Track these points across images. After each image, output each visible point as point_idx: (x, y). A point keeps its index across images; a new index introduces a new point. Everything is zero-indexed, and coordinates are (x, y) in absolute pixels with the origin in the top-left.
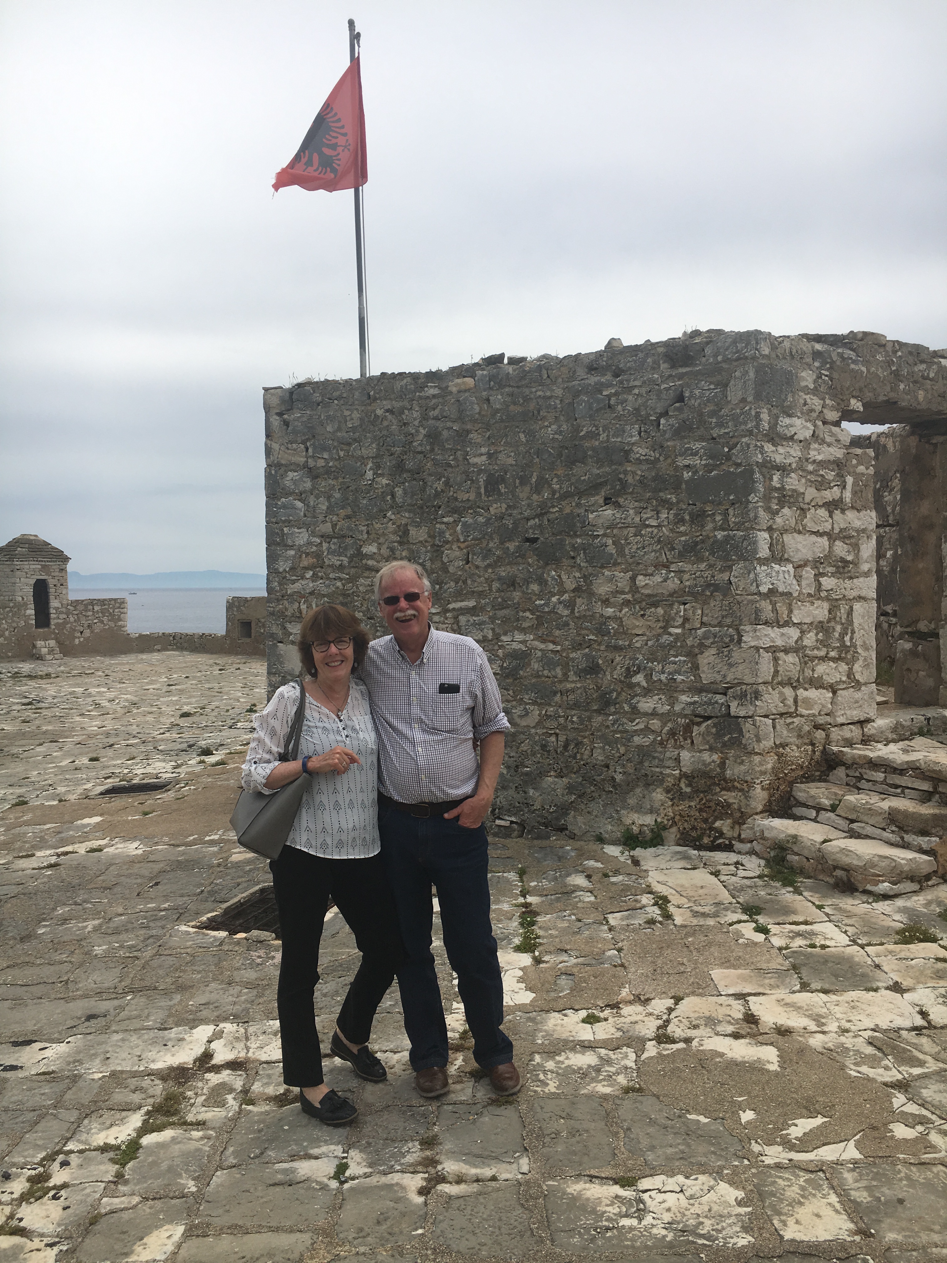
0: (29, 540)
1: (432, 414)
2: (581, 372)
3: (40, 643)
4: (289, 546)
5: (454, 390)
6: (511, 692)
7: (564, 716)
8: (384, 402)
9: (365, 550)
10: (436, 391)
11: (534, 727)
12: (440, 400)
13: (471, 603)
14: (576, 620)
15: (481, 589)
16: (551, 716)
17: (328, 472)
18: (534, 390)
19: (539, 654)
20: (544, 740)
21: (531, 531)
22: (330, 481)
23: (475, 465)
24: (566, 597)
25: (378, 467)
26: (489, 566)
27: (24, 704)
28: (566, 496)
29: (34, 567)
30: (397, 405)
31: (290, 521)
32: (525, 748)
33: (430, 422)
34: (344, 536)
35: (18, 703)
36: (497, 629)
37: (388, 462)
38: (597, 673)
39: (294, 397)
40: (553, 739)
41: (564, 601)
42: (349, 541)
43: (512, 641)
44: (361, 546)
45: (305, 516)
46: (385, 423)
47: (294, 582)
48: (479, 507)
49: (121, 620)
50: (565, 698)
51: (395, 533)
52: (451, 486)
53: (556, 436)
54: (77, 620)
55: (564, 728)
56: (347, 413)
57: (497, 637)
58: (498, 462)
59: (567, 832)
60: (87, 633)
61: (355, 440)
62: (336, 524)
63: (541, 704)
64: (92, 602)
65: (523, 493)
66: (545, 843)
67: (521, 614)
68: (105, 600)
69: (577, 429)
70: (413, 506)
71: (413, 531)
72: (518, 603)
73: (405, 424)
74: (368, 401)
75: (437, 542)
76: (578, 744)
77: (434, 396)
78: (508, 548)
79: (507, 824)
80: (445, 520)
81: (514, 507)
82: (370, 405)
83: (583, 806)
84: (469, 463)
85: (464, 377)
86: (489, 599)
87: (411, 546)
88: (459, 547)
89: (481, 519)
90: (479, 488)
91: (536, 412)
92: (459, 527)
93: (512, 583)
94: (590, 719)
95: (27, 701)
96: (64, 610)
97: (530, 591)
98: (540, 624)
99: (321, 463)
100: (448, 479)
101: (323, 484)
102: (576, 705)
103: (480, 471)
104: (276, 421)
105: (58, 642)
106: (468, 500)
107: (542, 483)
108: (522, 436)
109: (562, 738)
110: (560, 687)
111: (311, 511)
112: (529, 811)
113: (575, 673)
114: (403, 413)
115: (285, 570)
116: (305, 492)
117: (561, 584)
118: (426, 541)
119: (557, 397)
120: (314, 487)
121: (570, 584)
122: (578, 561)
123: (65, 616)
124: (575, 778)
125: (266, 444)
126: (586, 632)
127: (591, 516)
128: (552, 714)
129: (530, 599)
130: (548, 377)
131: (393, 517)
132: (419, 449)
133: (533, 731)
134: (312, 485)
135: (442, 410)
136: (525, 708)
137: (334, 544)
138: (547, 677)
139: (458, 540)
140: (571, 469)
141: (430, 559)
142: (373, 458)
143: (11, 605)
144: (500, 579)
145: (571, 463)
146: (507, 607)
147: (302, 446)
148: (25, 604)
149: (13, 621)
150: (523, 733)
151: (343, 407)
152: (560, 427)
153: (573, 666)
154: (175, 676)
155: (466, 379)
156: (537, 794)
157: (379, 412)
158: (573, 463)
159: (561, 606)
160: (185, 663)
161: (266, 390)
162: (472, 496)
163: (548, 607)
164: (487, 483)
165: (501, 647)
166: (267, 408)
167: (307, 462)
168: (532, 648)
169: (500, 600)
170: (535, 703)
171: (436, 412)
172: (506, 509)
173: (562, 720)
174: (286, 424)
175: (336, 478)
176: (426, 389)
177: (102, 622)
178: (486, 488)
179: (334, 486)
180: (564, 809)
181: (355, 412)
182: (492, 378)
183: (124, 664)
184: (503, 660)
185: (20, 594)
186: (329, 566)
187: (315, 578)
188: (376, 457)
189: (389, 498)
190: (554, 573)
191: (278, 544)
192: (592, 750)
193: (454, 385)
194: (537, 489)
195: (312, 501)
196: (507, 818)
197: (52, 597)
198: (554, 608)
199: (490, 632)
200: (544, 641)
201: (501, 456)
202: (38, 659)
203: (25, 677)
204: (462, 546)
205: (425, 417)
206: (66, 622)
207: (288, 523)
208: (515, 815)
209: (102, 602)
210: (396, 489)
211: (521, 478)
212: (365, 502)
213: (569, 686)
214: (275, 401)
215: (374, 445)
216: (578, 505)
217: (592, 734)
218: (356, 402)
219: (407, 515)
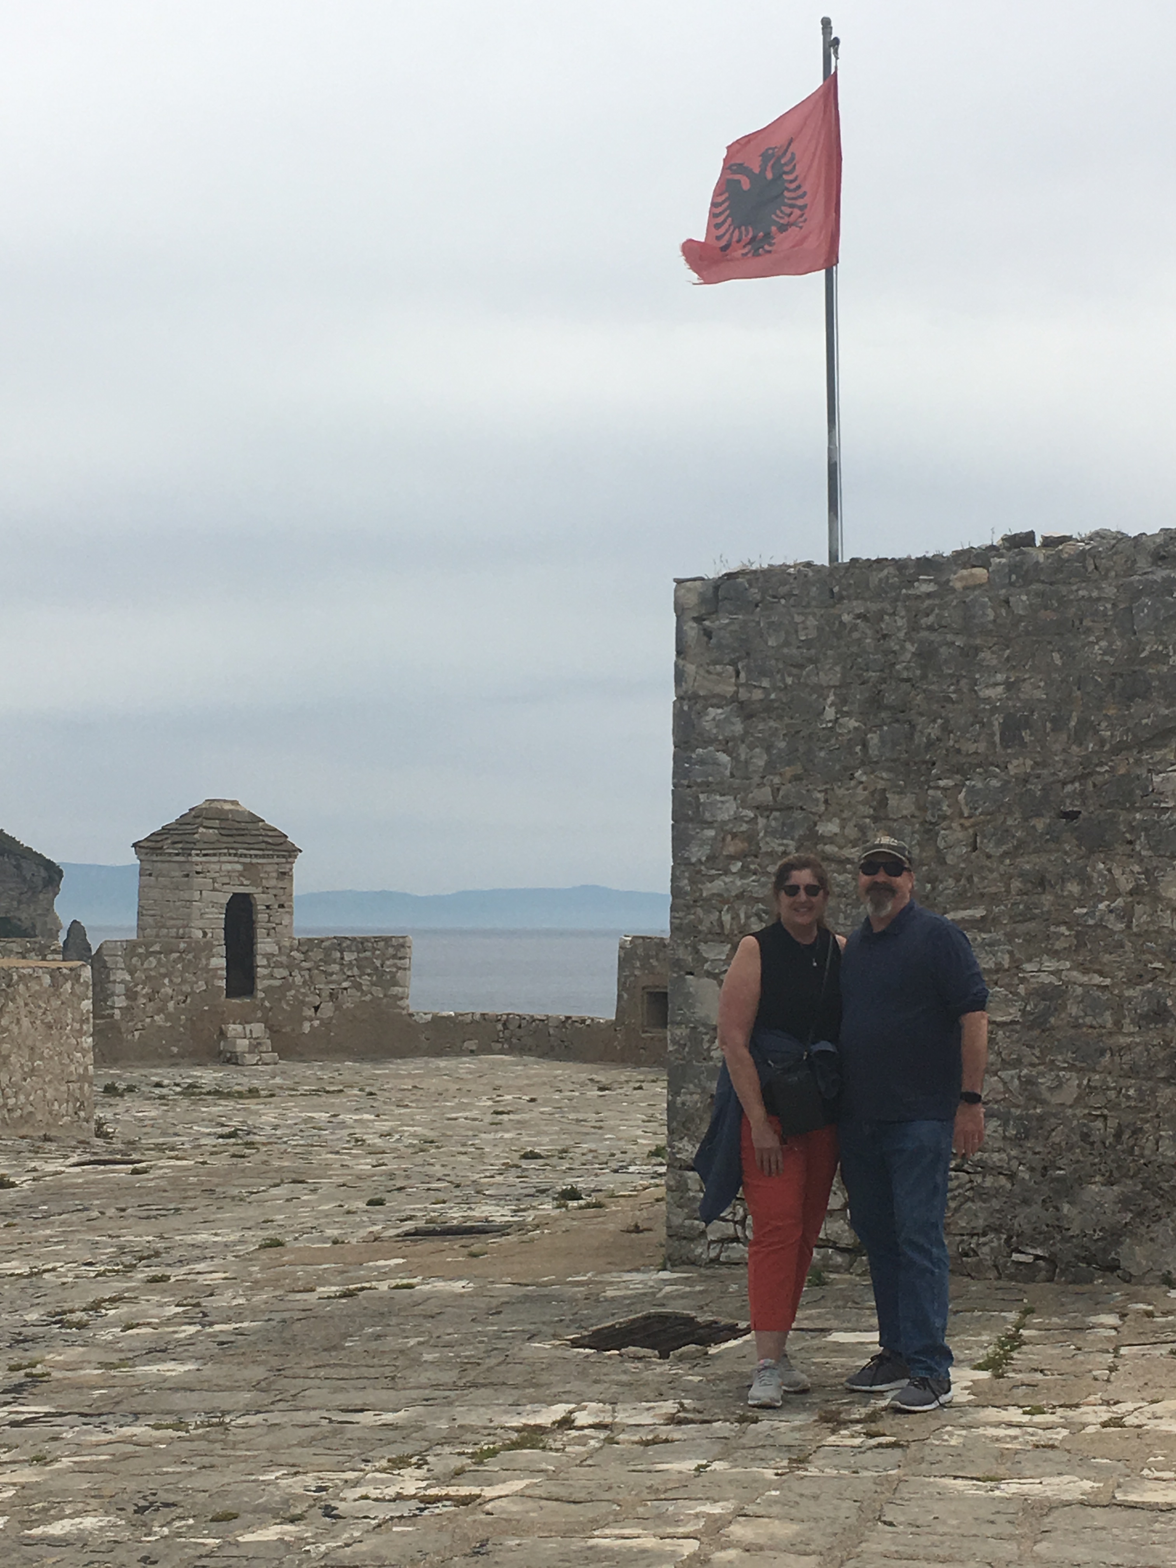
0: (222, 811)
1: (925, 621)
2: (1143, 563)
3: (233, 1029)
4: (706, 822)
5: (958, 585)
6: (1037, 1052)
7: (1114, 1088)
8: (855, 603)
9: (821, 829)
10: (931, 588)
11: (1071, 1106)
12: (937, 602)
13: (979, 912)
14: (1133, 938)
15: (993, 890)
16: (1095, 1088)
17: (768, 708)
18: (1074, 588)
19: (1079, 990)
20: (1085, 1125)
21: (1068, 801)
22: (772, 723)
23: (988, 700)
24: (1119, 902)
25: (843, 700)
26: (1006, 854)
27: (221, 1136)
28: (1119, 749)
29: (229, 867)
30: (874, 607)
31: (708, 784)
32: (1057, 1140)
33: (924, 634)
34: (790, 808)
35: (209, 1134)
36: (1016, 952)
37: (859, 695)
38: (1165, 1021)
39: (721, 593)
40: (1099, 1124)
41: (1116, 908)
42: (798, 815)
43: (1039, 971)
44: (815, 824)
45: (732, 775)
46: (856, 635)
47: (712, 878)
48: (992, 764)
49: (396, 984)
50: (1117, 1059)
51: (864, 803)
52: (951, 732)
53: (1106, 658)
54: (309, 983)
55: (1113, 1106)
56: (798, 619)
57: (1017, 966)
58: (1022, 696)
59: (1119, 1272)
60: (328, 1010)
61: (811, 660)
62: (778, 789)
63: (1082, 1069)
64: (340, 944)
65: (1057, 743)
66: (1086, 1288)
67: (1052, 929)
68: (366, 939)
69: (1137, 648)
70: (894, 761)
71: (893, 800)
72: (1049, 912)
73: (885, 637)
74: (831, 601)
75: (929, 818)
76: (1137, 1132)
77: (929, 595)
78: (1034, 827)
79: (1029, 1259)
80: (941, 783)
81: (1044, 764)
82: (833, 606)
83: (1143, 1230)
84: (978, 697)
85: (974, 566)
86: (1006, 906)
87: (890, 823)
88: (962, 825)
89: (995, 783)
90: (993, 734)
91: (1077, 623)
92: (963, 794)
93: (1041, 882)
94: (1153, 1091)
95: (226, 1130)
96: (283, 959)
97: (1065, 893)
98: (1081, 945)
99: (758, 695)
100: (947, 721)
101: (761, 727)
102: (1133, 1071)
103: (994, 710)
104: (692, 629)
105: (269, 1027)
106: (976, 753)
107: (1086, 728)
108: (1056, 655)
109: (1112, 1123)
110: (1110, 1042)
111: (741, 768)
112: (1062, 1238)
113: (1132, 1021)
114: (882, 619)
115: (699, 860)
116: (733, 738)
117: (1113, 882)
118: (913, 816)
119: (1107, 599)
120: (746, 733)
121: (1125, 884)
122: (1138, 848)
123: (285, 973)
124: (1129, 1186)
125: (676, 665)
126: (1149, 957)
127: (1157, 779)
128: (1099, 1084)
129: (1067, 906)
130: (1096, 568)
131: (864, 779)
132: (905, 675)
133: (1069, 1112)
134: (745, 729)
135: (940, 617)
136: (1058, 1076)
137: (775, 819)
138: (1091, 1027)
139: (961, 815)
140: (1128, 707)
141: (919, 844)
142: (835, 687)
143: (182, 946)
144: (1022, 875)
145: (1129, 698)
146: (1032, 918)
147: (730, 668)
148: (209, 946)
149: (184, 981)
150: (1055, 1115)
151: (793, 609)
152: (1111, 644)
153: (1129, 1010)
154: (509, 1097)
155: (975, 570)
156: (1075, 1211)
157: (846, 618)
158: (1131, 698)
159: (1112, 917)
160: (528, 1077)
161: (679, 582)
162: (982, 747)
163: (1092, 918)
164: (1004, 727)
165: (1023, 980)
166: (680, 609)
167: (737, 692)
168: (1069, 982)
169: (1021, 907)
170: (1071, 1068)
171: (931, 619)
172: (1032, 768)
173: (1112, 1094)
174: (708, 634)
175: (780, 718)
176: (916, 584)
177: (358, 986)
178: (1002, 734)
179: (776, 729)
180: (1115, 1235)
181: (811, 618)
182: (1014, 568)
183: (403, 1077)
184: (1026, 1000)
185: (200, 923)
186: (767, 853)
187: (744, 872)
188: (840, 687)
189: (858, 749)
190: (1102, 866)
191: (691, 820)
192: (1157, 1143)
193: (959, 578)
194: (1078, 738)
195: (743, 751)
196: (1031, 1251)
197: (260, 932)
198: (1101, 920)
199: (1007, 957)
200: (1086, 971)
201: (1026, 687)
202: (228, 1061)
203: (209, 1093)
204: (967, 823)
205: (914, 627)
206: (287, 985)
207: (707, 787)
208: (1041, 1245)
209: (361, 944)
210: (869, 736)
211: (1054, 720)
212: (822, 754)
213: (1123, 1040)
214: (692, 600)
215: (838, 669)
216: (1138, 762)
217: (1158, 1116)
218: (814, 603)
219: (884, 775)
